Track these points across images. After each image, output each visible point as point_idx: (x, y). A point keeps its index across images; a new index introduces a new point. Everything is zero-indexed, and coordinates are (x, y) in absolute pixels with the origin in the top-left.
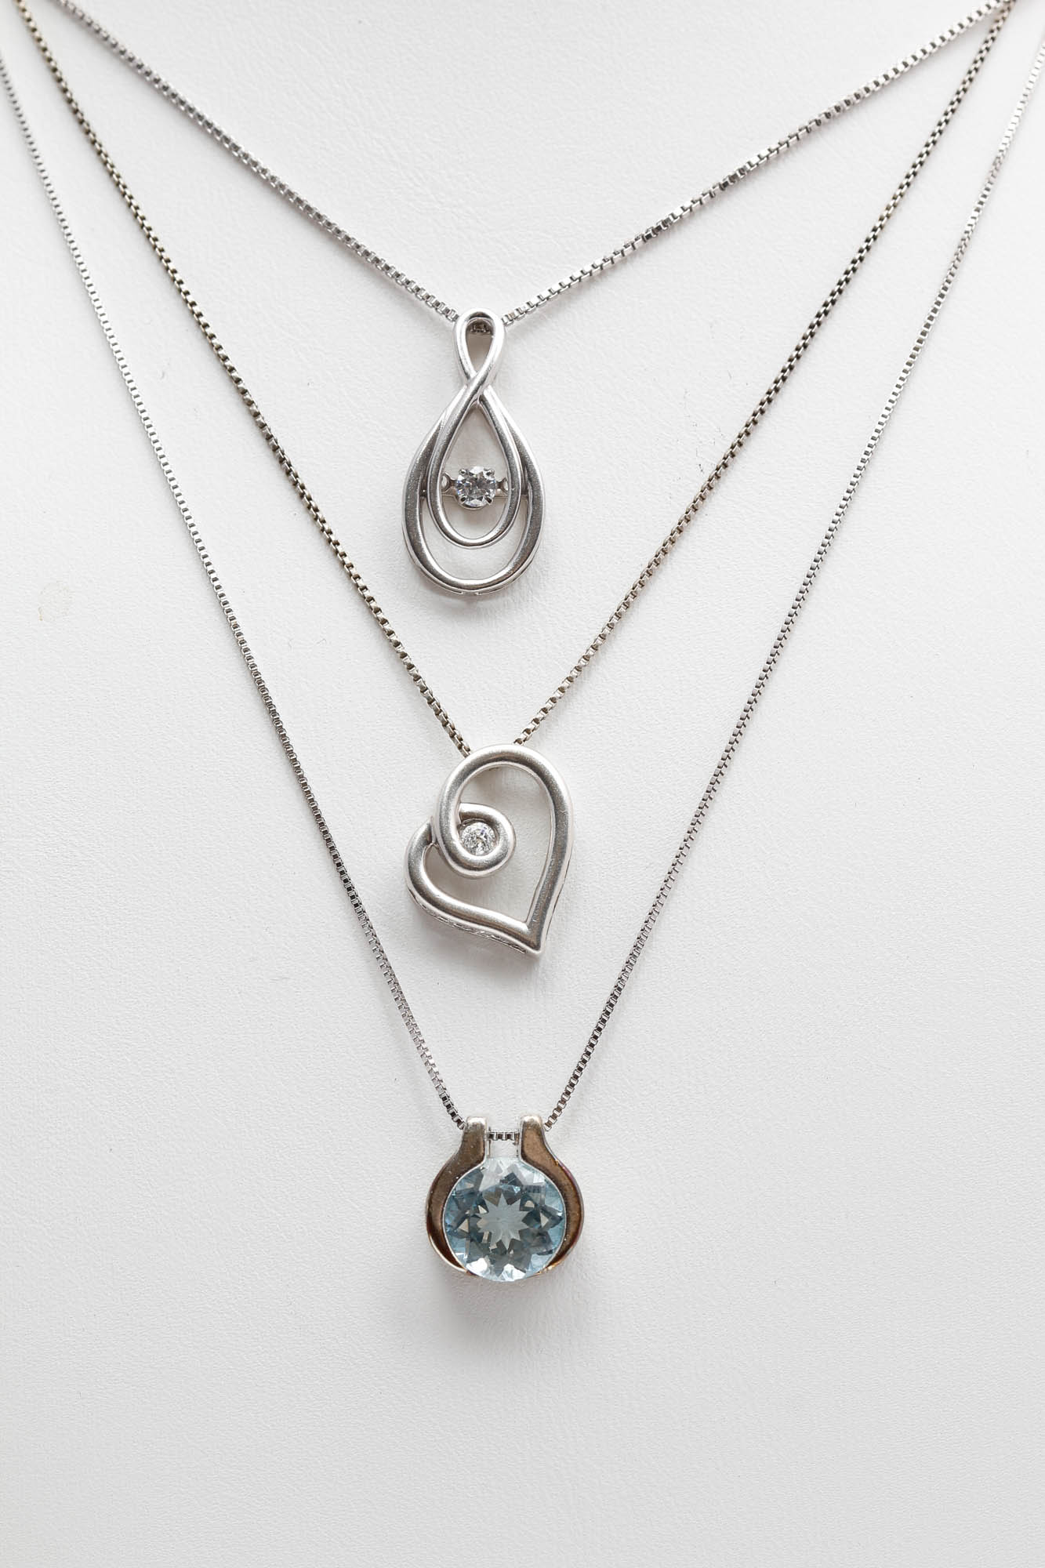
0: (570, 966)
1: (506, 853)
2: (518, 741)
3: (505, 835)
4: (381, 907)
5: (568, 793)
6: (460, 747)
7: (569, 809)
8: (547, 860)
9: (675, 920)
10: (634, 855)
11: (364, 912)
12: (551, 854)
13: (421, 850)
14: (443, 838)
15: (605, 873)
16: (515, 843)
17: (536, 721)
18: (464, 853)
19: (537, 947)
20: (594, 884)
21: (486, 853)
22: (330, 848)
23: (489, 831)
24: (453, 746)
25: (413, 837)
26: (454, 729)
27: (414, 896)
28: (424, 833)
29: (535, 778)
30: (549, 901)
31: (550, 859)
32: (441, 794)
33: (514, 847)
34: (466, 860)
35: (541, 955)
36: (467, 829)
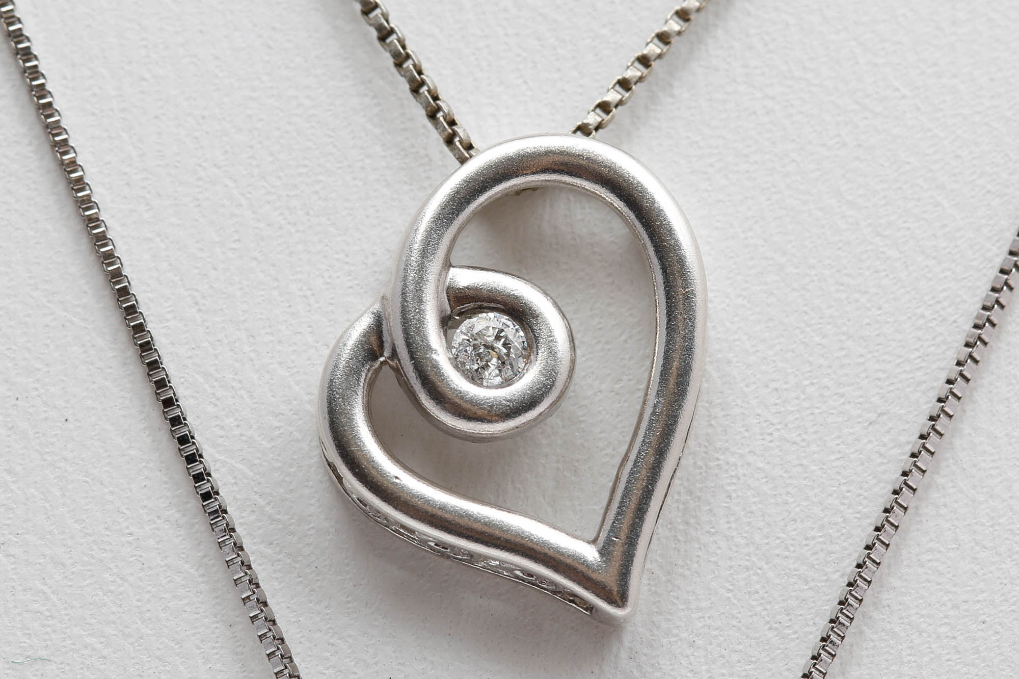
0: (692, 644)
1: (552, 385)
2: (584, 130)
3: (552, 341)
4: (262, 502)
5: (697, 248)
6: (449, 141)
7: (697, 286)
8: (644, 403)
9: (931, 545)
10: (842, 396)
11: (225, 512)
12: (653, 392)
13: (358, 373)
14: (409, 345)
15: (776, 434)
16: (573, 362)
17: (624, 84)
18: (457, 382)
19: (619, 598)
20: (751, 459)
21: (507, 382)
22: (149, 364)
23: (514, 333)
24: (435, 138)
25: (341, 341)
26: (436, 98)
27: (340, 479)
28: (366, 335)
29: (620, 214)
30: (647, 494)
31: (652, 400)
32: (406, 245)
33: (572, 370)
34: (462, 398)
35: (626, 619)
36: (464, 327)
